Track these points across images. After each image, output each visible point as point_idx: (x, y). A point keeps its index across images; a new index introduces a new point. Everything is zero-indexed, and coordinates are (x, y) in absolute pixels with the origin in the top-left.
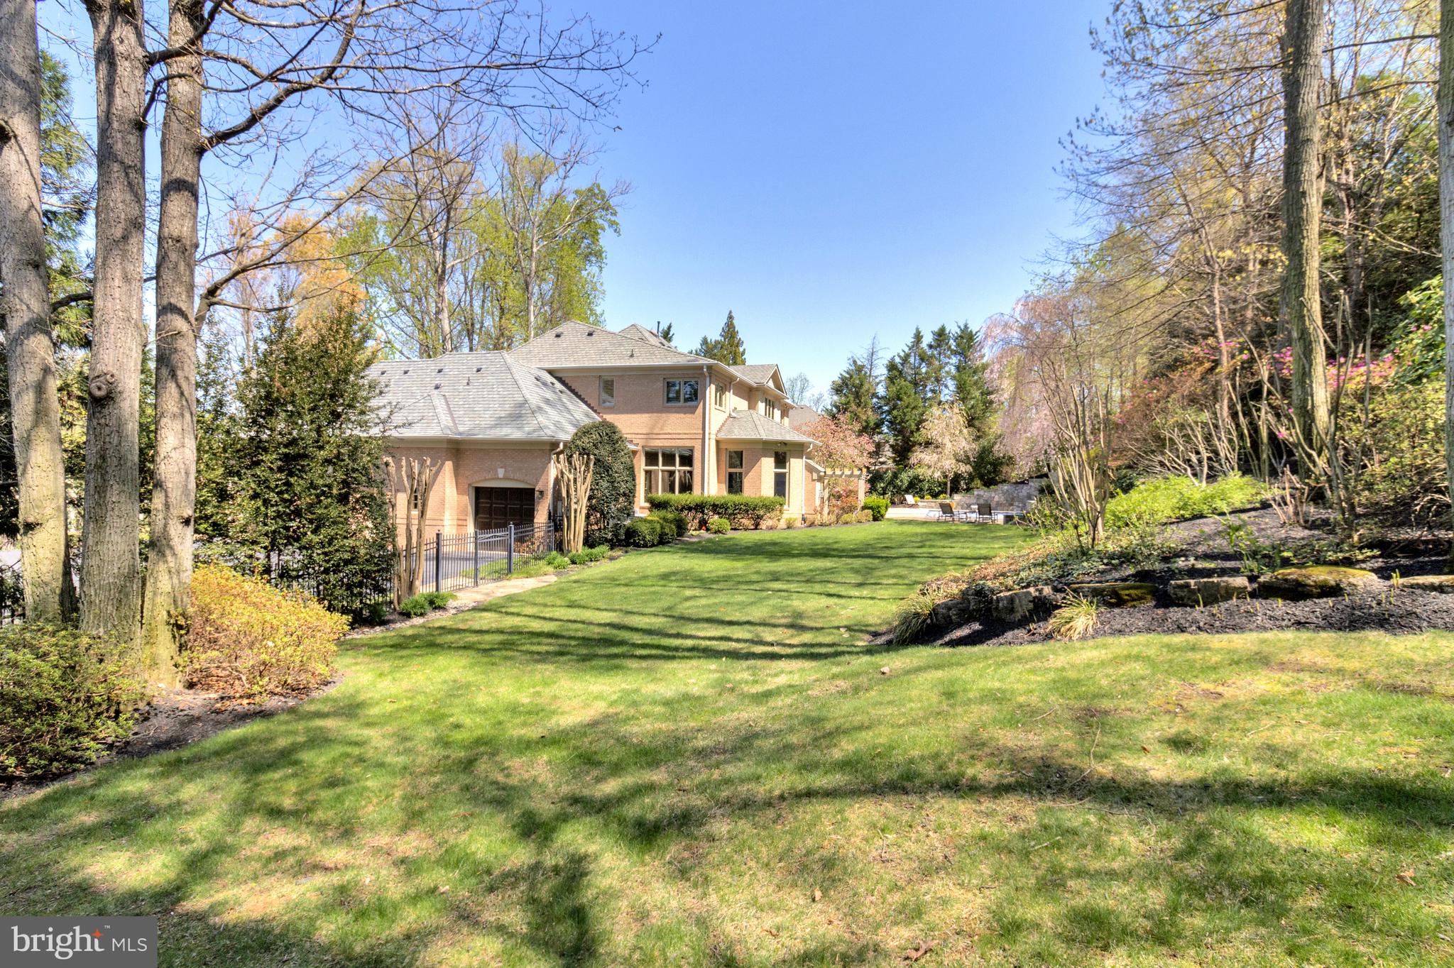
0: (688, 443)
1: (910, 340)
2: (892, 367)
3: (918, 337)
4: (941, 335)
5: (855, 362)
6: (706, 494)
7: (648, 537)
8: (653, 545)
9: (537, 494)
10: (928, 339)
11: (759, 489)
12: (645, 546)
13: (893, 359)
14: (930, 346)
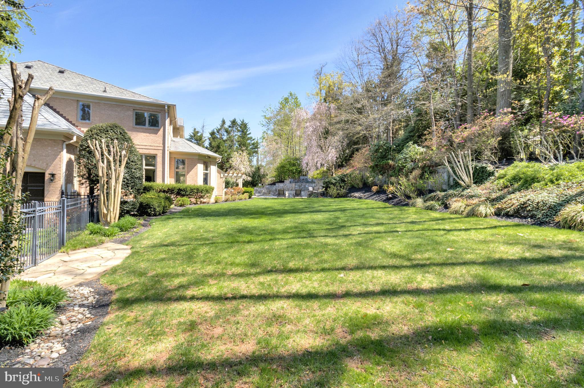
0: (152, 152)
1: (220, 123)
2: (213, 134)
3: (224, 122)
4: (234, 122)
5: (195, 129)
6: (166, 183)
7: (158, 209)
8: (160, 214)
9: (47, 177)
10: (228, 124)
11: (196, 181)
12: (155, 215)
13: (214, 130)
14: (230, 127)
